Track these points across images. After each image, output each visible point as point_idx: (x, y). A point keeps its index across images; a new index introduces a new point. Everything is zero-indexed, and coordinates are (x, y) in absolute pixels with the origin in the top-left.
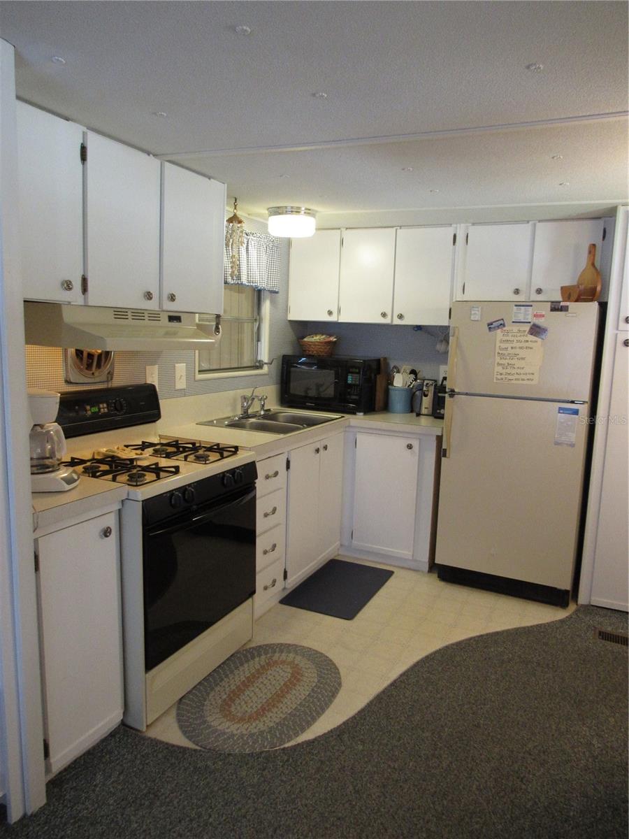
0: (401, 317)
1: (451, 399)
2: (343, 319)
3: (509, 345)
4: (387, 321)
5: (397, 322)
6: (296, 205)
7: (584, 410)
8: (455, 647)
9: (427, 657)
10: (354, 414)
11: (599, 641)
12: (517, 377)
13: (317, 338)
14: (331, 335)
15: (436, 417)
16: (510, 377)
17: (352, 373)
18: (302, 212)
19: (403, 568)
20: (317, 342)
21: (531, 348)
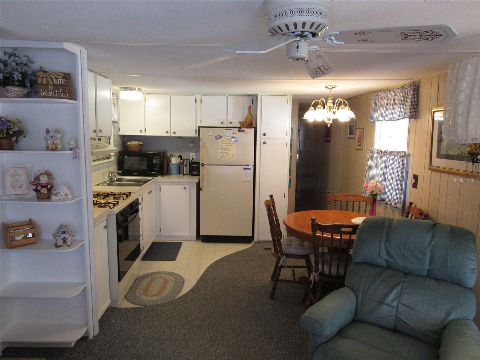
0: (175, 133)
1: (203, 167)
2: (147, 134)
3: (224, 145)
4: (169, 135)
5: (173, 135)
6: (134, 87)
7: (252, 168)
8: (218, 261)
9: (210, 265)
10: (157, 176)
11: (265, 251)
12: (228, 157)
13: (134, 143)
14: (140, 141)
15: (192, 175)
16: (225, 157)
17: (155, 158)
18: (137, 90)
19: (185, 240)
20: (135, 145)
21: (232, 146)
